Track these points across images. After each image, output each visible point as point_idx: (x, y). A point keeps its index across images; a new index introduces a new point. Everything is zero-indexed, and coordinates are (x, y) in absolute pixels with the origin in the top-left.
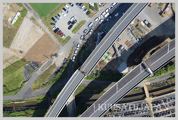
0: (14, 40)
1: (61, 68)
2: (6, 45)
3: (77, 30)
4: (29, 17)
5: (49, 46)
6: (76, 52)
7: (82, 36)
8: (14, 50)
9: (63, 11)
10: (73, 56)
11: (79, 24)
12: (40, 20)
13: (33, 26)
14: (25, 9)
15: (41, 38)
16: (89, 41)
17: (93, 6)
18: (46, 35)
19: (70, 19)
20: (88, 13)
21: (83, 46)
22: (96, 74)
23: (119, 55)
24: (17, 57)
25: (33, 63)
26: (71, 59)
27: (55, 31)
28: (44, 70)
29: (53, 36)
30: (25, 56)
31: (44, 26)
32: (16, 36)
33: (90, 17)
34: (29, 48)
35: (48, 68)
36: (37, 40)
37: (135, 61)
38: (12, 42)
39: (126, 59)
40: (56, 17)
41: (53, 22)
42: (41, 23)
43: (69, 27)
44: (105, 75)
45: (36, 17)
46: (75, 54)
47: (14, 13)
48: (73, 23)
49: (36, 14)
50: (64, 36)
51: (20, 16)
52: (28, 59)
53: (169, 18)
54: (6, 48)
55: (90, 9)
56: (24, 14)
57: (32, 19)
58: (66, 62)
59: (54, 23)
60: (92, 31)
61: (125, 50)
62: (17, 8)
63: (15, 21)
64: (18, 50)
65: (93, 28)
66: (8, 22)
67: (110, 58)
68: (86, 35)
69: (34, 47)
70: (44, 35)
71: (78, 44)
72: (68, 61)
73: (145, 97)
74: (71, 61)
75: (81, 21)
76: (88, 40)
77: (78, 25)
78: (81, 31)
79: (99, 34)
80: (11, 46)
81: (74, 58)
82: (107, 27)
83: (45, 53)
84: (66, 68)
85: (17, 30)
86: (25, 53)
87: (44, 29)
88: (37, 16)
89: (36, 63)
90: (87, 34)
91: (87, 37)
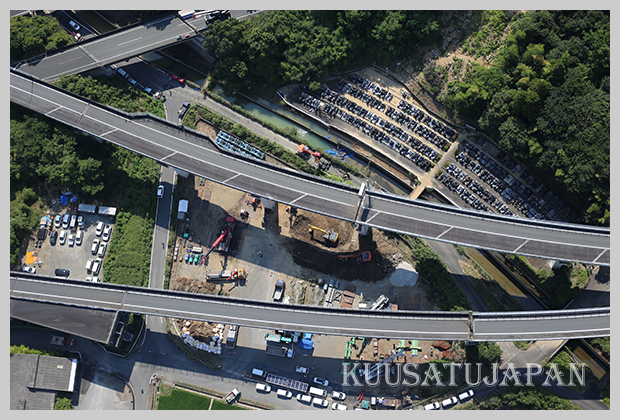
6: (448, 402)
10: (461, 402)
21: (423, 398)
23: (383, 299)
26: (471, 401)
46: (452, 401)
61: (365, 297)
65: (366, 403)
72: (481, 404)
73: (426, 191)
74: (476, 400)
81: (465, 395)
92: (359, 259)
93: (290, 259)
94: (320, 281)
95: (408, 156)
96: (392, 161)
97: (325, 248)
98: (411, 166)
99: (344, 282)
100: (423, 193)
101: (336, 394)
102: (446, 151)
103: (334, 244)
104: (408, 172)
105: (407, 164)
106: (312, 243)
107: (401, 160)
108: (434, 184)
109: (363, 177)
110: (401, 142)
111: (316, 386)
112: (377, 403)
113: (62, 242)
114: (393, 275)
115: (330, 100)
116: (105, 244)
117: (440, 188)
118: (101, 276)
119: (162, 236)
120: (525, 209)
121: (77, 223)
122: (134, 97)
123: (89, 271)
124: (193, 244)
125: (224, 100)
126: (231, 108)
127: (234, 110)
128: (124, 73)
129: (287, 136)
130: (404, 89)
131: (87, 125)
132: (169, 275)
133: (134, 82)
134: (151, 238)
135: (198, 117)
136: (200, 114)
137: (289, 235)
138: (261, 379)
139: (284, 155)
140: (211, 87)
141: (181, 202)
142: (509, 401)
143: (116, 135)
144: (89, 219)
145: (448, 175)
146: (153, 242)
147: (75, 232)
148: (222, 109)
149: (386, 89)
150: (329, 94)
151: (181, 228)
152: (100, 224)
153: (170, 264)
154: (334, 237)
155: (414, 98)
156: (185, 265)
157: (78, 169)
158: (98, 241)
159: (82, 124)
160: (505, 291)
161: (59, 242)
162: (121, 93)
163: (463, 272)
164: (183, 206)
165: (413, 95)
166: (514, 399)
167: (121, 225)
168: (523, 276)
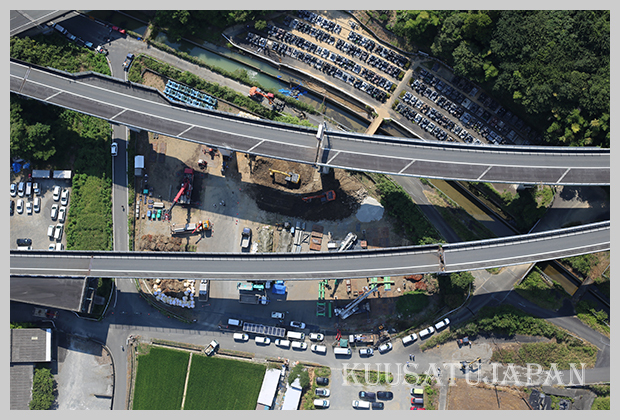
6: (424, 332)
10: (438, 331)
16: (378, 326)
19: (368, 409)
26: (447, 329)
43: (388, 397)
46: (429, 331)
50: (416, 392)
53: (204, 212)
55: (311, 383)
58: (466, 335)
61: (333, 237)
65: (344, 342)
68: (372, 343)
72: (458, 331)
74: (452, 327)
81: (441, 324)
82: (318, 314)
92: (323, 200)
93: (253, 205)
94: (286, 224)
95: (363, 88)
96: (346, 95)
97: (287, 190)
98: (366, 99)
99: (310, 224)
100: (381, 125)
101: (314, 336)
102: (401, 80)
103: (297, 186)
104: (364, 105)
105: (362, 96)
106: (274, 186)
107: (356, 93)
108: (392, 114)
109: (319, 114)
110: (354, 75)
111: (293, 330)
112: (355, 340)
113: (20, 211)
114: (359, 211)
115: (277, 37)
116: (64, 208)
117: (397, 119)
118: (64, 242)
119: (121, 195)
120: (485, 132)
121: (32, 190)
122: (75, 53)
123: (52, 238)
124: (154, 199)
125: (168, 48)
126: (176, 55)
127: (180, 57)
128: (62, 29)
129: (237, 80)
130: (352, 19)
131: (30, 90)
132: (133, 234)
133: (73, 37)
134: (110, 198)
135: (143, 68)
136: (145, 64)
137: (250, 181)
138: (238, 329)
139: (237, 99)
140: (153, 36)
141: (137, 158)
142: (485, 326)
143: (62, 97)
144: (45, 184)
145: (404, 104)
146: (113, 201)
147: (32, 199)
148: (167, 57)
149: (334, 21)
150: (276, 32)
151: (140, 184)
152: (57, 189)
153: (133, 222)
154: (296, 179)
155: (364, 28)
156: (149, 222)
157: (27, 136)
158: (56, 206)
159: (25, 89)
160: (471, 217)
161: (17, 211)
162: (62, 51)
163: (429, 202)
164: (139, 162)
165: (362, 25)
166: (490, 324)
167: (78, 188)
168: (489, 200)
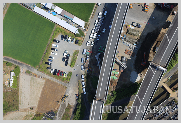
0: (20, 101)
1: (77, 105)
2: (14, 108)
3: (75, 63)
4: (24, 72)
5: (55, 90)
6: (83, 84)
7: (81, 66)
8: (24, 109)
9: (53, 51)
10: (83, 89)
11: (73, 56)
12: (35, 70)
13: (31, 79)
14: (16, 67)
15: (44, 86)
16: (91, 67)
17: (78, 33)
18: (48, 81)
19: (63, 56)
20: (77, 42)
21: (87, 75)
22: (113, 96)
23: (125, 67)
24: (31, 115)
25: (48, 113)
26: (82, 92)
27: (54, 73)
28: (61, 115)
29: (54, 79)
30: (37, 111)
31: (42, 74)
32: (20, 96)
33: (80, 44)
34: (38, 101)
35: (64, 111)
36: (41, 90)
37: (143, 65)
38: (19, 104)
39: (133, 67)
40: (48, 60)
41: (48, 66)
42: (37, 72)
43: (66, 64)
44: (121, 92)
45: (30, 69)
46: (84, 85)
47: (8, 75)
48: (67, 57)
49: (29, 66)
50: (65, 74)
51: (15, 75)
52: (41, 112)
53: (153, 10)
54: (16, 112)
55: (77, 38)
56: (18, 71)
57: (28, 72)
58: (79, 98)
59: (50, 66)
60: (89, 57)
61: (128, 60)
62: (8, 69)
63: (13, 82)
64: (28, 108)
65: (88, 54)
66: (6, 86)
67: (118, 74)
68: (85, 63)
69: (41, 98)
70: (46, 82)
71: (81, 75)
72: (80, 96)
73: (169, 94)
74: (82, 94)
75: (74, 53)
76: (89, 67)
77: (73, 58)
78: (78, 62)
79: (96, 57)
80: (20, 107)
81: (84, 91)
82: (100, 46)
83: (55, 99)
84: (81, 103)
85: (18, 90)
86: (36, 108)
87: (43, 76)
88: (30, 67)
89: (51, 112)
90: (85, 61)
91: (87, 64)
99: (136, 52)
101: (93, 43)
103: (154, 51)
106: (156, 41)
117: (169, 100)
166: (79, 108)
